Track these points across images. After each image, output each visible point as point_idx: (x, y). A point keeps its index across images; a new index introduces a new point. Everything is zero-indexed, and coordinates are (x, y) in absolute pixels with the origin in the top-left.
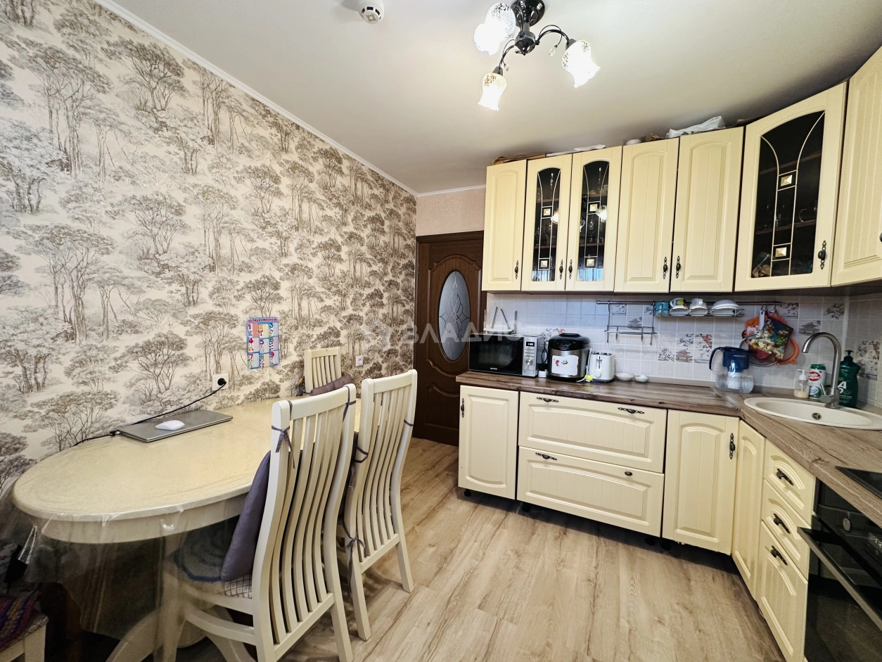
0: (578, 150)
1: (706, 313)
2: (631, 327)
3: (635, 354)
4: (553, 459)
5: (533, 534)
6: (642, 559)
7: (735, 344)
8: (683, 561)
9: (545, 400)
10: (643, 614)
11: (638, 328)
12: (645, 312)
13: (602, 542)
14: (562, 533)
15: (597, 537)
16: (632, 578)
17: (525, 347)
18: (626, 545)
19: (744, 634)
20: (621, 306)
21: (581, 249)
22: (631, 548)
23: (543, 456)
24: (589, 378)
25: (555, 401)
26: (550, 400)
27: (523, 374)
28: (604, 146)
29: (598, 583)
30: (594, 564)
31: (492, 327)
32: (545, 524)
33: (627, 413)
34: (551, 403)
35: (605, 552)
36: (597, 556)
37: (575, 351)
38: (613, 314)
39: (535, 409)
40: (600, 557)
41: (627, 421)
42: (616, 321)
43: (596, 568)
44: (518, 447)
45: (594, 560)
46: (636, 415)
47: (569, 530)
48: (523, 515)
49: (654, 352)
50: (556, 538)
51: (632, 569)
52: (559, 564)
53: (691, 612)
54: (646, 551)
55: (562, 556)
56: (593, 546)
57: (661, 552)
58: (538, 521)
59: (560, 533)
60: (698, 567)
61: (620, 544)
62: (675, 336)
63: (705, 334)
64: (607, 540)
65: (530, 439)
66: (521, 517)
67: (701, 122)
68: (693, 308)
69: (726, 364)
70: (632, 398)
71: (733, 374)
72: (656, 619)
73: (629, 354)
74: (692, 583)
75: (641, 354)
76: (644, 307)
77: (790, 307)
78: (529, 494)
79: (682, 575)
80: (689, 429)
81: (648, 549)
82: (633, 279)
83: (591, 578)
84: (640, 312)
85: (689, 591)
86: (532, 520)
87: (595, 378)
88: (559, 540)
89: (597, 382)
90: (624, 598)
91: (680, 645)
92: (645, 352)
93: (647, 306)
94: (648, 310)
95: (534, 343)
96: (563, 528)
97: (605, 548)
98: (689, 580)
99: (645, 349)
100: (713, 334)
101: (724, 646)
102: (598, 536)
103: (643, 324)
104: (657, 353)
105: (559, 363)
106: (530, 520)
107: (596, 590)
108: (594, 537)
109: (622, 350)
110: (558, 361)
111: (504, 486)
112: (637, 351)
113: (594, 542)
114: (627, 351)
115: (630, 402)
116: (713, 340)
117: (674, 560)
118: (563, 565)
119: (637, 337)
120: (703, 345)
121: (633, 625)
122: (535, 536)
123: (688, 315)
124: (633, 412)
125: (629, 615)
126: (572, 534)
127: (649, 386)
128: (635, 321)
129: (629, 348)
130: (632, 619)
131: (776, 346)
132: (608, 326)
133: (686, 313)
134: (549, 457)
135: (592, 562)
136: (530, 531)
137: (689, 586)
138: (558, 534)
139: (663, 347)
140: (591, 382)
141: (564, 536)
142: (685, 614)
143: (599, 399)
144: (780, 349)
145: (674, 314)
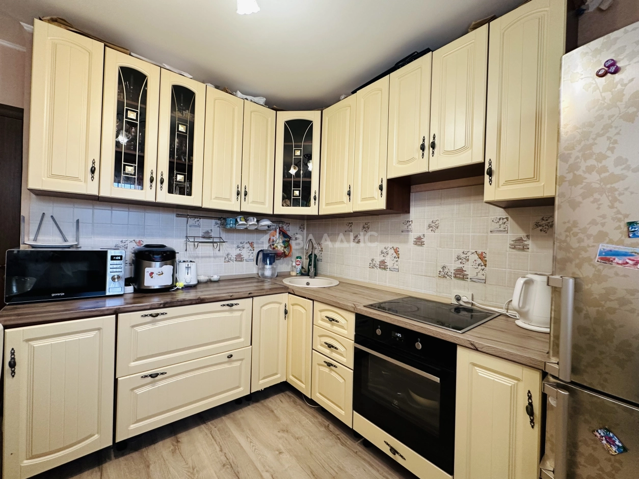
0: (167, 67)
1: (256, 227)
2: (204, 237)
3: (208, 259)
4: (162, 374)
5: (148, 467)
6: (243, 418)
7: (265, 247)
8: (262, 401)
9: (151, 315)
10: (270, 457)
11: (210, 238)
12: (214, 225)
13: (211, 426)
14: (175, 443)
15: (205, 425)
16: (247, 437)
17: (109, 262)
18: (227, 416)
19: (311, 421)
20: (196, 219)
21: (171, 164)
22: (231, 415)
23: (151, 376)
24: (180, 284)
25: (162, 314)
26: (157, 315)
27: (107, 294)
28: (191, 77)
29: (231, 461)
30: (218, 449)
31: (35, 240)
32: (153, 447)
33: (227, 308)
34: (159, 317)
35: (218, 432)
36: (215, 440)
37: (168, 262)
38: (190, 226)
39: (138, 329)
40: (217, 438)
41: (227, 314)
42: (192, 232)
43: (221, 450)
44: (116, 381)
45: (216, 446)
46: (234, 307)
47: (179, 435)
48: (123, 455)
49: (221, 257)
50: (174, 452)
51: (243, 431)
52: (192, 473)
53: (287, 431)
54: (241, 410)
55: (190, 464)
56: (207, 435)
57: (249, 405)
58: (144, 450)
59: (173, 445)
60: (271, 399)
61: (223, 418)
62: (234, 244)
63: (250, 241)
64: (213, 422)
65: (133, 364)
66: (121, 459)
67: (255, 96)
68: (251, 223)
69: (264, 261)
70: (231, 294)
71: (268, 266)
72: (277, 453)
73: (204, 259)
74: (275, 411)
75: (212, 259)
76: (213, 221)
77: (287, 225)
78: (132, 427)
79: (268, 411)
80: (265, 308)
81: (241, 408)
82: (217, 198)
83: (224, 462)
84: (210, 225)
85: (277, 418)
86: (137, 453)
87: (185, 284)
88: (177, 451)
89: (188, 287)
90: (253, 457)
91: (297, 457)
92: (215, 257)
93: (215, 220)
94: (216, 224)
95: (121, 257)
96: (173, 438)
97: (216, 429)
98: (272, 411)
99: (215, 255)
100: (255, 241)
101: (310, 437)
102: (205, 423)
103: (213, 235)
104: (223, 257)
105: (153, 275)
106: (135, 455)
107: (234, 469)
108: (203, 426)
109: (198, 257)
110: (152, 274)
111: (96, 436)
112: (210, 257)
113: (206, 431)
114: (202, 257)
115: (230, 298)
116: (255, 246)
117: (258, 404)
118: (197, 471)
119: (209, 246)
120: (249, 249)
121: (272, 471)
122: (151, 467)
123: (246, 229)
124: (232, 305)
125: (264, 467)
126: (184, 437)
127: (221, 283)
128: (207, 232)
129: (203, 255)
130: (267, 467)
131: (285, 247)
132: (187, 237)
133: (245, 227)
134: (157, 375)
135: (215, 448)
136: (142, 466)
137: (275, 415)
138: (172, 447)
139: (227, 252)
140: (182, 288)
141: (179, 444)
142: (285, 435)
143: (207, 301)
144: (286, 249)
145: (238, 227)
